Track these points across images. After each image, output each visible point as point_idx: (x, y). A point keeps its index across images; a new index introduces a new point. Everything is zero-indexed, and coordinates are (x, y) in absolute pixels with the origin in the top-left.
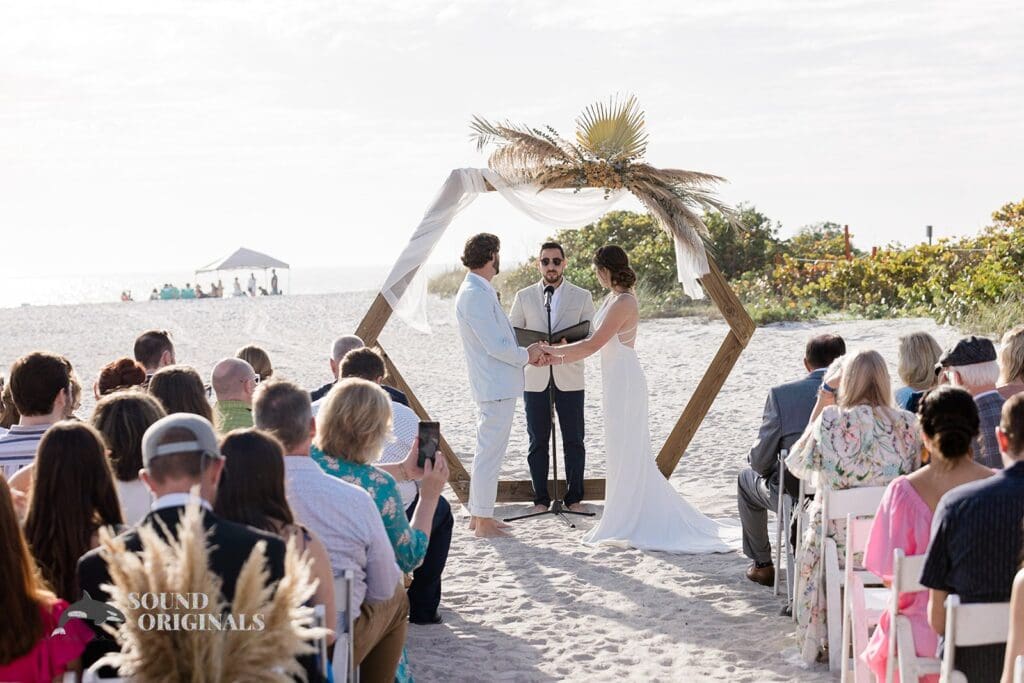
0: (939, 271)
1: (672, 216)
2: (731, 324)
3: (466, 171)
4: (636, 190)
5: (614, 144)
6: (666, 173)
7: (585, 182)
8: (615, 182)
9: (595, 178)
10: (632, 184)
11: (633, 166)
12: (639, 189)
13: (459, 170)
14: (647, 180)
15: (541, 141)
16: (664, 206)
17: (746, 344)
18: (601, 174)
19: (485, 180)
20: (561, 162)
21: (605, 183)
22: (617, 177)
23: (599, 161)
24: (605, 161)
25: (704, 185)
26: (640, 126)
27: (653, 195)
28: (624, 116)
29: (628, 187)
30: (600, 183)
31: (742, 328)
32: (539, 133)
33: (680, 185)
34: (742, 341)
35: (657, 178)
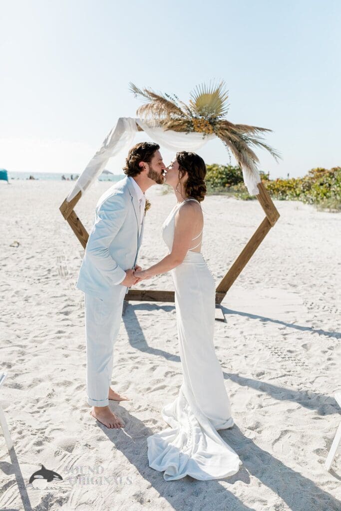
0: (301, 187)
1: (240, 151)
2: (267, 213)
3: (127, 119)
4: (221, 135)
5: (210, 108)
6: (238, 126)
7: (192, 128)
8: (209, 130)
9: (198, 127)
10: (218, 132)
11: (220, 121)
12: (222, 135)
13: (123, 118)
14: (227, 130)
15: (169, 102)
16: (235, 145)
17: (274, 225)
18: (202, 125)
19: (137, 125)
20: (180, 117)
21: (204, 130)
22: (210, 127)
23: (201, 117)
24: (204, 117)
25: (259, 134)
26: (226, 98)
27: (230, 139)
28: (217, 92)
29: (216, 134)
30: (201, 130)
31: (273, 216)
32: (168, 96)
33: (245, 134)
34: (272, 223)
35: (233, 129)
